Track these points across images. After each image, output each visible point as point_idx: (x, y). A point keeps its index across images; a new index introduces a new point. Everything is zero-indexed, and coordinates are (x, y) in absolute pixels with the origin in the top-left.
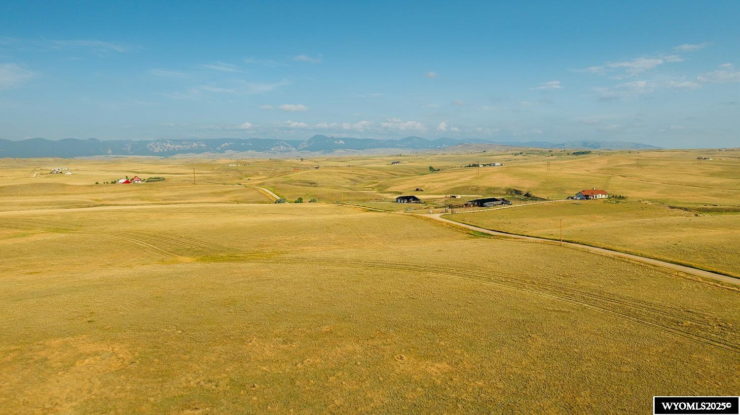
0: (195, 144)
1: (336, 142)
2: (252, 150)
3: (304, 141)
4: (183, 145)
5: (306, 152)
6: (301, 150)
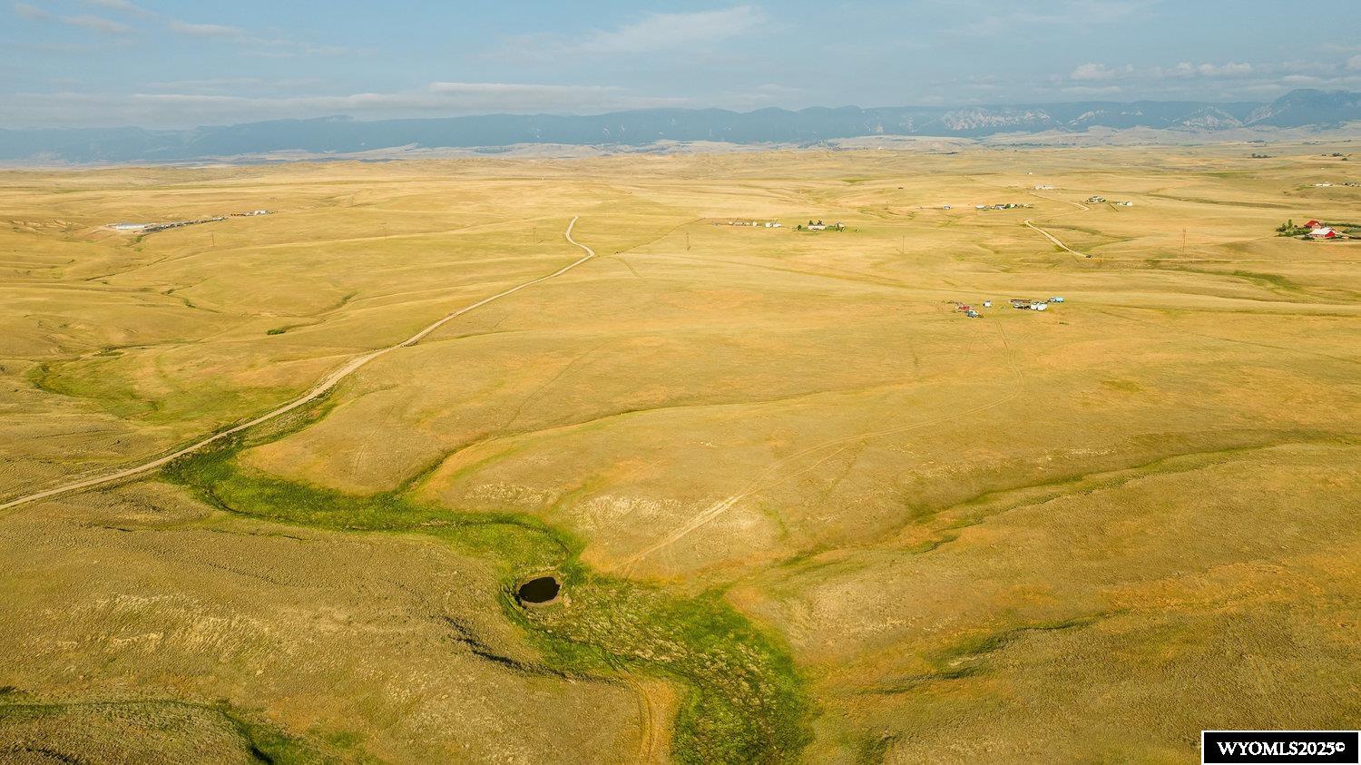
2: (1144, 124)
3: (1265, 104)
4: (1005, 116)
5: (1266, 128)
6: (1253, 125)
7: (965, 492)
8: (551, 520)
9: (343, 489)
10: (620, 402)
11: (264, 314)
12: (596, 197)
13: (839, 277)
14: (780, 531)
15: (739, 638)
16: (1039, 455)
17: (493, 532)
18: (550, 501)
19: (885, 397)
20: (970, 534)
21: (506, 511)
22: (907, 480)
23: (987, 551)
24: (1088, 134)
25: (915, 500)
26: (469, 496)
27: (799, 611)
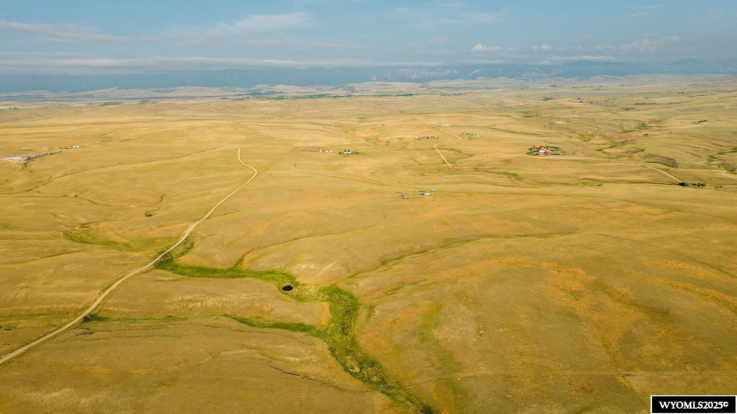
0: (448, 71)
1: (592, 67)
4: (436, 71)
5: (559, 78)
6: (553, 76)
7: (396, 257)
8: (284, 272)
9: (218, 268)
10: (293, 236)
11: (131, 206)
12: (242, 133)
13: (359, 181)
14: (348, 270)
15: (341, 294)
16: (416, 246)
17: (269, 276)
18: (282, 267)
19: (375, 231)
20: (395, 267)
21: (270, 270)
22: (381, 255)
23: (399, 270)
24: (476, 81)
25: (383, 260)
26: (258, 267)
27: (354, 286)
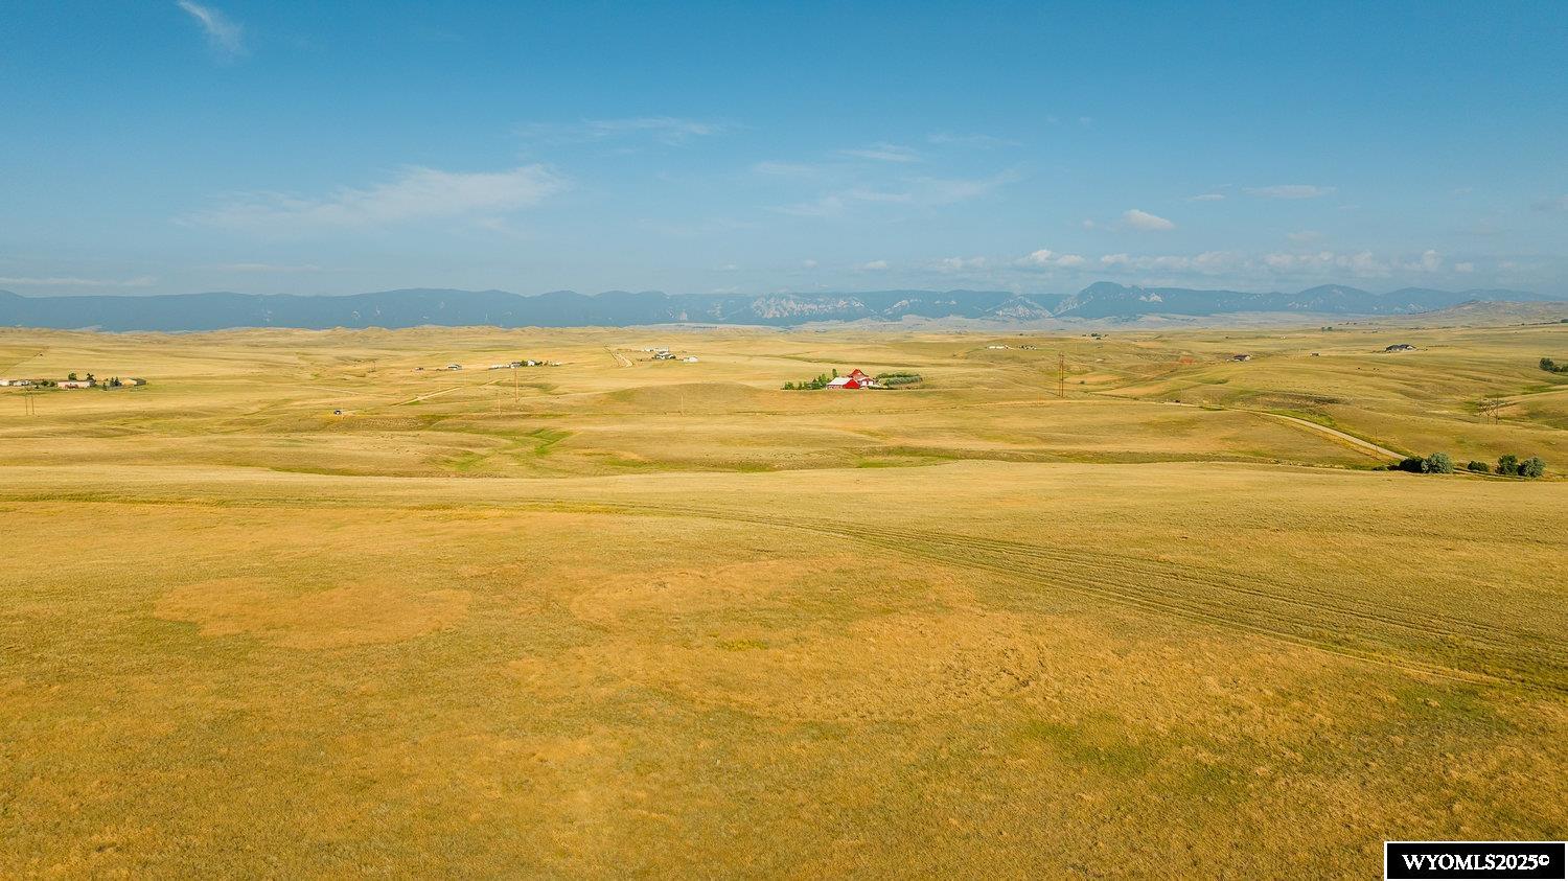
0: (842, 303)
1: (1143, 298)
2: (958, 313)
3: (1070, 296)
4: (818, 304)
5: (1073, 319)
6: (1062, 315)
24: (901, 323)
